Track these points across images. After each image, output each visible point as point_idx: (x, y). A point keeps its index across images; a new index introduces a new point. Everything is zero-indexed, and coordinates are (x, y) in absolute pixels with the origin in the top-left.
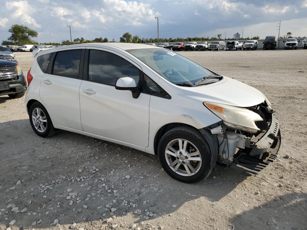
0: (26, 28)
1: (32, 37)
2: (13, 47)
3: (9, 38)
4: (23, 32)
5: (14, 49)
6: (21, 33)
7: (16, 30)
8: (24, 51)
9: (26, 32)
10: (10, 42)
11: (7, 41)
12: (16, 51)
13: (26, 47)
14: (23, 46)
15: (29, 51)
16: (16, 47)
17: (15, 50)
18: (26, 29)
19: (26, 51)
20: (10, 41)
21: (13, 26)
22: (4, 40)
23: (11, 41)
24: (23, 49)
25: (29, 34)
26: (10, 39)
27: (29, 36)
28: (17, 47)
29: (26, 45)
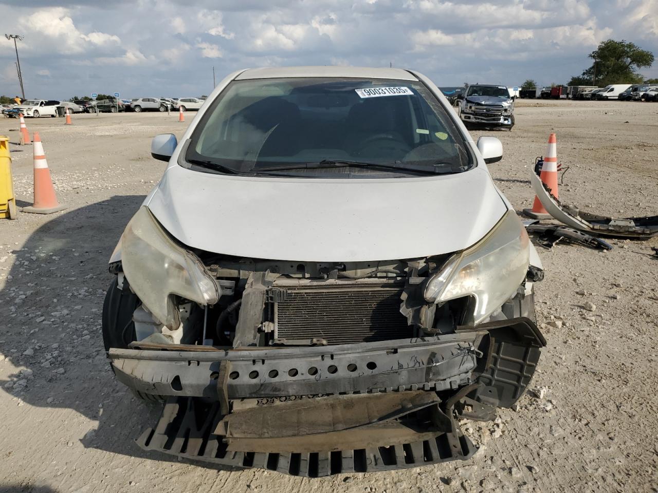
0: (630, 46)
1: (638, 66)
2: (586, 89)
3: (586, 70)
4: (619, 57)
5: (587, 95)
6: (613, 59)
7: (606, 52)
8: (606, 99)
9: (628, 57)
10: (586, 79)
11: (581, 77)
12: (588, 99)
13: (612, 90)
14: (607, 87)
15: (617, 98)
16: (591, 91)
17: (587, 97)
18: (628, 50)
19: (609, 98)
20: (586, 77)
21: (603, 45)
22: (576, 76)
23: (588, 78)
24: (605, 94)
25: (633, 61)
26: (588, 72)
27: (631, 65)
28: (594, 89)
29: (614, 86)
